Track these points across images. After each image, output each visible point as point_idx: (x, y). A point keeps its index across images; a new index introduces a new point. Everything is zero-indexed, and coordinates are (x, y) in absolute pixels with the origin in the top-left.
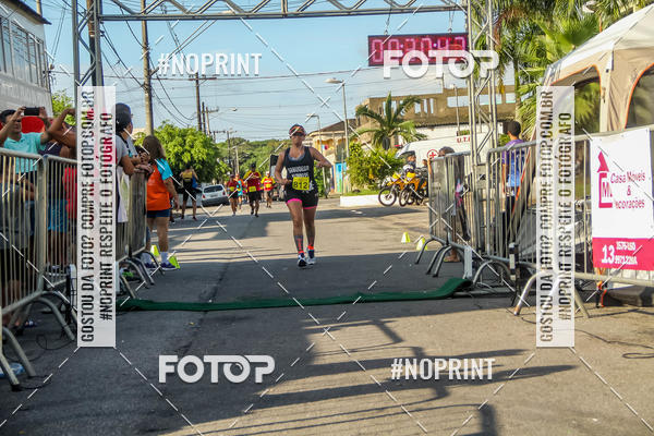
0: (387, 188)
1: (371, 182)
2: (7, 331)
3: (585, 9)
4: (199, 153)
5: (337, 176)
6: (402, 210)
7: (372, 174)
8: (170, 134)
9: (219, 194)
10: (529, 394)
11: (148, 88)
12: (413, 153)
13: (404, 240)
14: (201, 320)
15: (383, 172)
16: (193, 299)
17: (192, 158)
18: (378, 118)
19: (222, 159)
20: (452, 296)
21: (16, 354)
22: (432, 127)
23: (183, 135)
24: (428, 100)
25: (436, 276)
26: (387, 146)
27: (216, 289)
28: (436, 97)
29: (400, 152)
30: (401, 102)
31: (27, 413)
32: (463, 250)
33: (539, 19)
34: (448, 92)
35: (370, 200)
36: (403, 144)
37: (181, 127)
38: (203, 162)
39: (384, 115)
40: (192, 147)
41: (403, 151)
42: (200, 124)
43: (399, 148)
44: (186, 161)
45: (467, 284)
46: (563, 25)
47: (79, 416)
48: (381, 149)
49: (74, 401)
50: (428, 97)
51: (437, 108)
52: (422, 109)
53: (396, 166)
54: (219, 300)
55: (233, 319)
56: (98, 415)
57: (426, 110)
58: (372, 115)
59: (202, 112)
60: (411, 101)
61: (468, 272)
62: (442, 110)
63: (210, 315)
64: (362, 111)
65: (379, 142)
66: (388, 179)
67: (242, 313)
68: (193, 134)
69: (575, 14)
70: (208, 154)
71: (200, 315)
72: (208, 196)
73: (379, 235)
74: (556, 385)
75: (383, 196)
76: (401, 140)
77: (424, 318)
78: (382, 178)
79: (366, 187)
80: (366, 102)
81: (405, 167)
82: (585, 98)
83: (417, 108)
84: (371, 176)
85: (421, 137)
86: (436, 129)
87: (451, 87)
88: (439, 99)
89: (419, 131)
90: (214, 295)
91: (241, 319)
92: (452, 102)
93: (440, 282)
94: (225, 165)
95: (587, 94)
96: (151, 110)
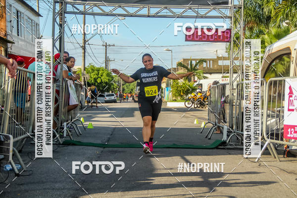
0: (189, 99)
1: (181, 96)
2: (15, 149)
3: (284, 24)
4: (105, 79)
5: (166, 93)
6: (195, 110)
7: (183, 93)
8: (92, 69)
9: (113, 98)
10: (251, 193)
11: (84, 48)
12: (201, 85)
13: (195, 122)
14: (102, 151)
15: (187, 92)
16: (99, 142)
17: (101, 81)
18: (187, 68)
19: (115, 82)
20: (217, 148)
21: (18, 160)
22: (211, 73)
23: (98, 70)
24: (210, 61)
25: (210, 139)
26: (190, 81)
27: (109, 138)
28: (213, 60)
29: (196, 84)
30: (198, 61)
31: (21, 186)
32: (223, 128)
33: (262, 28)
34: (219, 58)
35: (181, 104)
36: (197, 80)
37: (98, 67)
38: (106, 83)
39: (189, 67)
40: (102, 76)
41: (197, 83)
42: (106, 66)
43: (195, 82)
44: (99, 82)
45: (224, 143)
46: (274, 31)
47: (45, 189)
48: (187, 82)
49: (43, 182)
50: (210, 60)
51: (213, 65)
52: (207, 66)
53: (194, 90)
54: (111, 143)
55: (116, 152)
56: (53, 189)
57: (208, 66)
58: (184, 66)
59: (107, 61)
60: (202, 61)
61: (225, 138)
62: (216, 66)
63: (106, 149)
64: (180, 64)
65: (186, 79)
66: (190, 95)
67: (120, 149)
68: (103, 70)
69: (279, 26)
70: (109, 80)
71: (102, 149)
72: (107, 98)
73: (184, 120)
74: (264, 190)
75: (186, 103)
76: (196, 78)
77: (203, 156)
78: (187, 95)
79: (179, 98)
80: (181, 61)
81: (198, 91)
82: (282, 64)
83: (204, 65)
84: (182, 94)
85: (205, 78)
86: (212, 75)
87: (221, 56)
88: (215, 61)
89: (205, 75)
90: (108, 141)
91: (120, 152)
92: (220, 63)
93: (211, 142)
94: (116, 85)
95: (283, 63)
96: (85, 58)
